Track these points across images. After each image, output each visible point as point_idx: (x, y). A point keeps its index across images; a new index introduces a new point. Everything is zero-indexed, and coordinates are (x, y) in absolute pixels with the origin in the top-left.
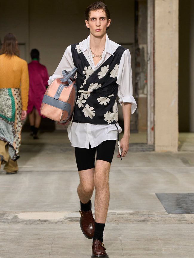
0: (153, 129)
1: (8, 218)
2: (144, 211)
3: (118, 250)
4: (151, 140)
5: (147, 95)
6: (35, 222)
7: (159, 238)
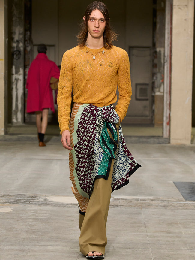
0: (169, 123)
1: (39, 200)
2: (163, 198)
3: (143, 232)
4: (166, 133)
5: (163, 93)
6: (68, 205)
7: (179, 222)
